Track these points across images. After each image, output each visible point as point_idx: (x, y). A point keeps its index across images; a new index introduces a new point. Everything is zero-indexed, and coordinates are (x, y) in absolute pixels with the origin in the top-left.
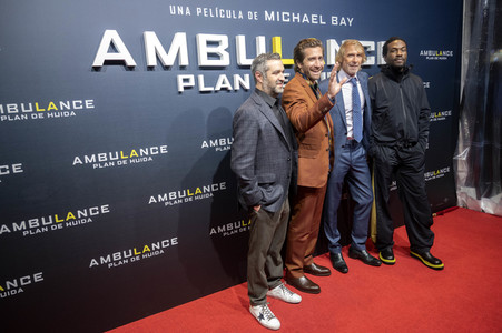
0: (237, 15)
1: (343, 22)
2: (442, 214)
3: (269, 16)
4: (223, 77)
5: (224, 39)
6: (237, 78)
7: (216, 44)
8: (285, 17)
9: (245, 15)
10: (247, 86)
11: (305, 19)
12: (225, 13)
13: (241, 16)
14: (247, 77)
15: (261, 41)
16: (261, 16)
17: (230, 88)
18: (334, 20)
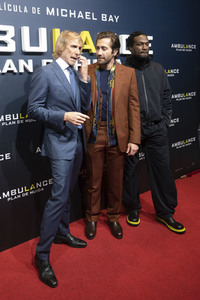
0: (23, 10)
1: (111, 19)
2: (190, 176)
3: (50, 12)
4: (9, 62)
5: (11, 30)
6: (22, 63)
7: (4, 33)
8: (63, 13)
9: (30, 10)
10: (31, 70)
11: (80, 15)
12: (12, 8)
13: (26, 10)
14: (30, 62)
15: (43, 32)
16: (43, 11)
17: (16, 71)
18: (104, 17)
